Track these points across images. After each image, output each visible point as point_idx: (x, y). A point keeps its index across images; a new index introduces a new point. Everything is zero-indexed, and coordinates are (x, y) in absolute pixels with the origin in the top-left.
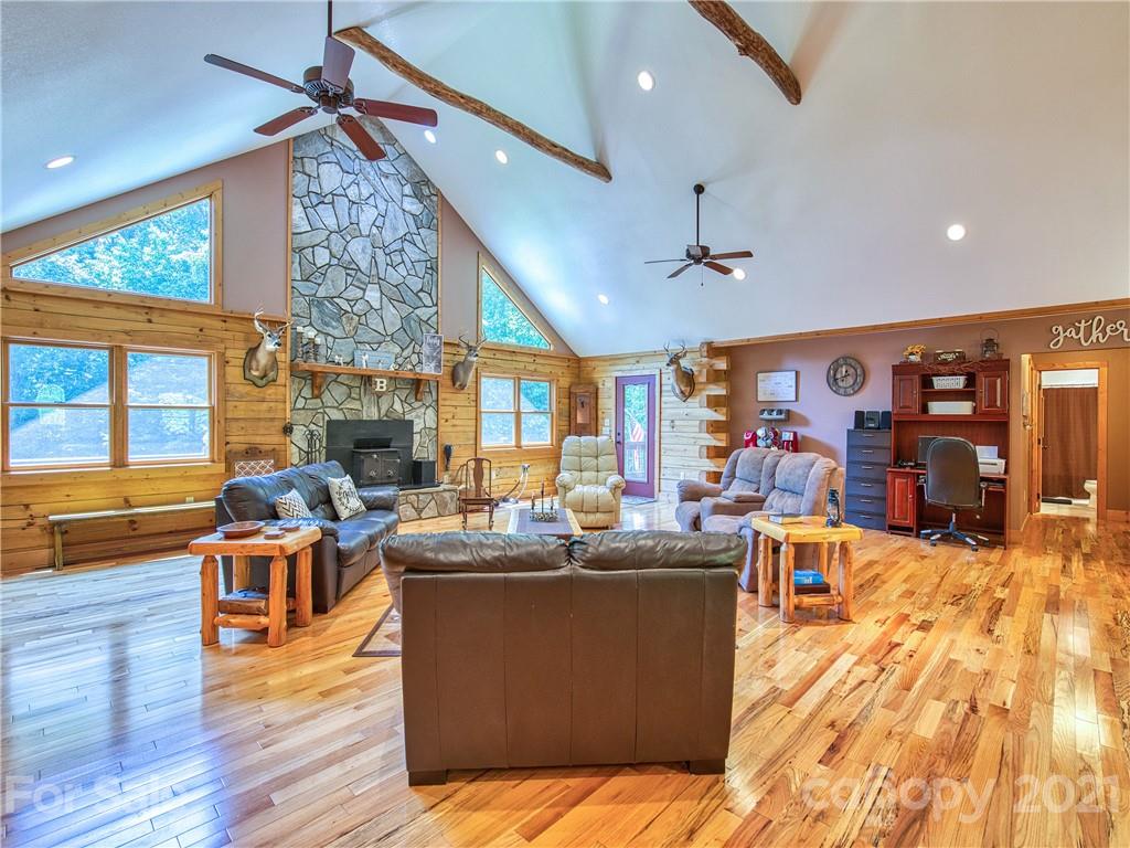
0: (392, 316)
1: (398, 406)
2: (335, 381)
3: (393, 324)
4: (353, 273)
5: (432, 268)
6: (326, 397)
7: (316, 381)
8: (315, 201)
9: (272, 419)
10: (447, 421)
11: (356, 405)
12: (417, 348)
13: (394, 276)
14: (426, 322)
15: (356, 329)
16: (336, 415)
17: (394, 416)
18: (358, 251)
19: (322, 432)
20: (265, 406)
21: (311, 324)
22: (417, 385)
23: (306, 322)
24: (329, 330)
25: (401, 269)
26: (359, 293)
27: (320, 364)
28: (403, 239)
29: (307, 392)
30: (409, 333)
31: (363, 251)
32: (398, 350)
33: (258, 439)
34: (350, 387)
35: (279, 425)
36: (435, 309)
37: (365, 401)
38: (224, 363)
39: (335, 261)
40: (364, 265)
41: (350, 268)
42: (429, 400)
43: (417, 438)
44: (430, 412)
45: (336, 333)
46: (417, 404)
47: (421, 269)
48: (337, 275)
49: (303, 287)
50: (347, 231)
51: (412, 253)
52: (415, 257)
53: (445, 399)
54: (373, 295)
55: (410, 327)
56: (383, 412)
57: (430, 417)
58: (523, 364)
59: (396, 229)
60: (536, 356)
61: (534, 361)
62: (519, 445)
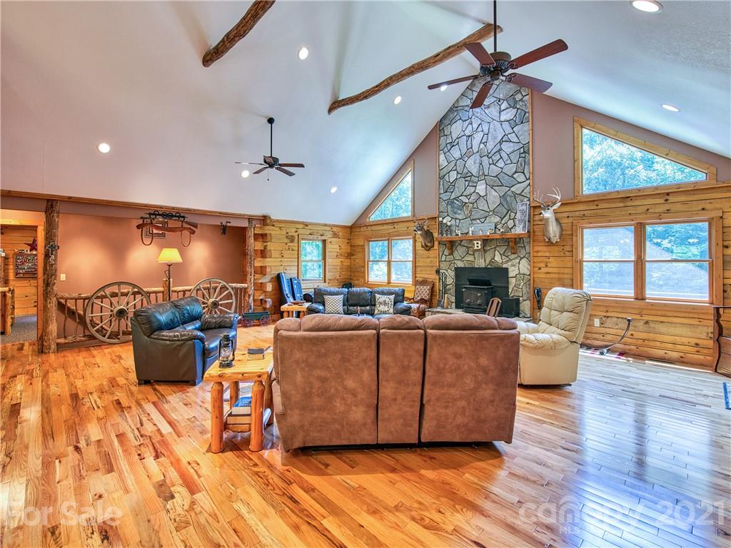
0: (494, 196)
1: (498, 258)
2: (460, 245)
3: (494, 203)
4: (468, 179)
5: (524, 152)
6: (456, 254)
7: (452, 245)
8: (449, 147)
9: (432, 267)
10: (540, 269)
11: (471, 258)
12: (513, 215)
13: (495, 170)
14: (520, 194)
15: (471, 211)
16: (460, 264)
17: (494, 265)
18: (472, 164)
19: (452, 274)
20: (429, 260)
21: (448, 215)
22: (513, 244)
23: (446, 214)
24: (457, 216)
25: (501, 164)
26: (472, 189)
27: (453, 237)
28: (501, 142)
29: (447, 252)
30: (506, 207)
31: (475, 163)
32: (498, 219)
33: (426, 276)
34: (468, 248)
35: (435, 269)
36: (528, 182)
37: (476, 255)
38: (415, 241)
39: (459, 176)
40: (474, 172)
41: (467, 176)
42: (523, 253)
43: (513, 282)
44: (524, 262)
45: (460, 217)
46: (513, 256)
47: (515, 157)
48: (461, 184)
49: (445, 197)
50: (469, 153)
51: (507, 148)
52: (509, 151)
53: (537, 252)
54: (481, 188)
55: (507, 202)
56: (487, 262)
57: (524, 267)
58: (645, 208)
59: (496, 138)
60: (668, 194)
61: (666, 200)
62: (640, 296)
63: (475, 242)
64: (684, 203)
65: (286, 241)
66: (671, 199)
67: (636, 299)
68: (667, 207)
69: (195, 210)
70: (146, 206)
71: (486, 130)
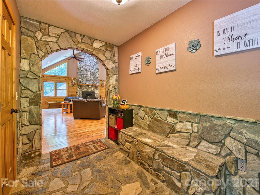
0: (92, 76)
1: (93, 90)
2: (83, 86)
3: (92, 78)
5: (98, 69)
6: (82, 88)
7: (81, 86)
9: (75, 91)
10: (101, 92)
11: (87, 89)
12: (96, 81)
13: (92, 71)
14: (97, 77)
15: (87, 79)
16: (84, 91)
18: (87, 68)
19: (81, 93)
20: (74, 89)
21: (80, 78)
22: (96, 87)
24: (83, 79)
25: (94, 70)
26: (87, 74)
27: (81, 84)
28: (94, 65)
29: (79, 88)
30: (95, 79)
32: (93, 81)
33: (73, 94)
34: (86, 87)
35: (76, 92)
36: (99, 75)
37: (88, 89)
38: (68, 84)
39: (83, 69)
40: (88, 70)
41: (86, 70)
42: (98, 89)
43: (96, 94)
44: (98, 90)
45: (84, 79)
46: (96, 89)
47: (96, 70)
48: (84, 72)
49: (79, 73)
50: (86, 65)
52: (96, 68)
53: (100, 89)
54: (89, 74)
56: (91, 90)
57: (98, 91)
59: (93, 64)
71: (91, 61)
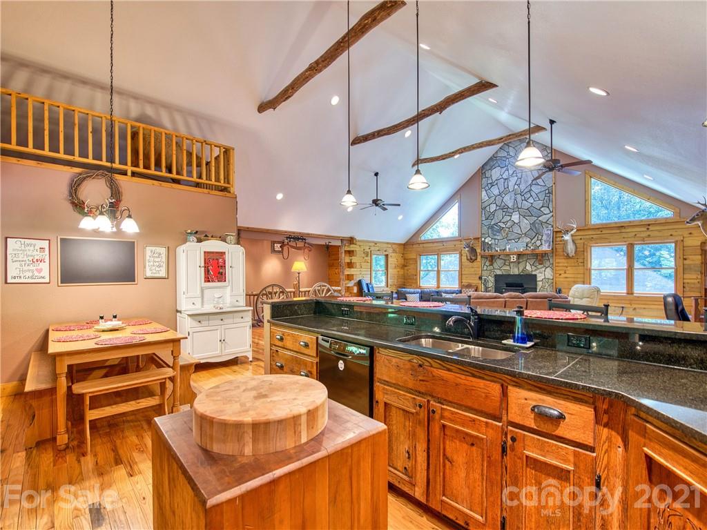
0: (526, 224)
1: (528, 267)
2: (499, 258)
3: (526, 228)
4: (506, 210)
5: (549, 193)
6: (495, 265)
7: (492, 259)
8: (490, 186)
9: (476, 274)
10: (560, 275)
11: (508, 268)
12: (540, 237)
13: (526, 205)
14: (546, 222)
15: (507, 234)
16: (499, 272)
17: (527, 273)
18: (508, 200)
19: (492, 279)
20: (473, 269)
21: (489, 236)
22: (540, 258)
23: (487, 235)
24: (496, 237)
25: (531, 200)
26: (508, 218)
27: (495, 253)
28: (531, 185)
29: (487, 263)
30: (535, 230)
31: (510, 199)
32: (528, 240)
33: (471, 281)
34: (505, 260)
35: (478, 276)
36: (552, 214)
37: (512, 266)
38: (461, 255)
39: (498, 208)
40: (510, 205)
41: (504, 209)
42: (547, 264)
43: (540, 284)
44: (548, 270)
45: (499, 238)
46: (540, 266)
47: (542, 196)
48: (500, 214)
49: (486, 223)
50: (506, 190)
51: (535, 189)
52: (537, 191)
53: (558, 263)
54: (515, 217)
55: (536, 228)
56: (520, 271)
57: (548, 273)
58: (634, 234)
59: (527, 182)
60: (649, 225)
61: (648, 229)
62: (630, 291)
63: (512, 256)
64: (659, 231)
65: (363, 255)
66: (651, 228)
67: (628, 294)
68: (648, 233)
69: (312, 234)
70: (286, 232)
71: (519, 175)
